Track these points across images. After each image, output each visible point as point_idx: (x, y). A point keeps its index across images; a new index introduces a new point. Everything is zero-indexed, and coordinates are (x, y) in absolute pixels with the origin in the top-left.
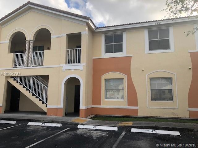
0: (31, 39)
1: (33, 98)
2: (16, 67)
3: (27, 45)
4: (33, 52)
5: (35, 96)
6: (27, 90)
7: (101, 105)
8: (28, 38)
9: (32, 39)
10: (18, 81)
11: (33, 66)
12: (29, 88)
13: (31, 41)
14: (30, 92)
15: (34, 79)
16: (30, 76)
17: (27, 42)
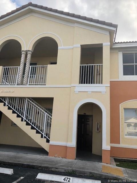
0: (29, 50)
1: (27, 129)
2: (5, 84)
3: (23, 56)
4: (31, 66)
5: (31, 126)
6: (18, 116)
7: (120, 143)
8: (24, 48)
9: (31, 49)
10: (6, 104)
11: (29, 85)
12: (22, 115)
13: (28, 52)
14: (22, 120)
15: (29, 101)
16: (24, 98)
17: (22, 52)
